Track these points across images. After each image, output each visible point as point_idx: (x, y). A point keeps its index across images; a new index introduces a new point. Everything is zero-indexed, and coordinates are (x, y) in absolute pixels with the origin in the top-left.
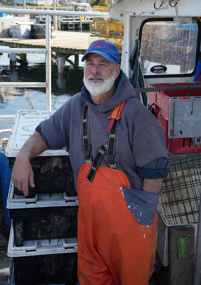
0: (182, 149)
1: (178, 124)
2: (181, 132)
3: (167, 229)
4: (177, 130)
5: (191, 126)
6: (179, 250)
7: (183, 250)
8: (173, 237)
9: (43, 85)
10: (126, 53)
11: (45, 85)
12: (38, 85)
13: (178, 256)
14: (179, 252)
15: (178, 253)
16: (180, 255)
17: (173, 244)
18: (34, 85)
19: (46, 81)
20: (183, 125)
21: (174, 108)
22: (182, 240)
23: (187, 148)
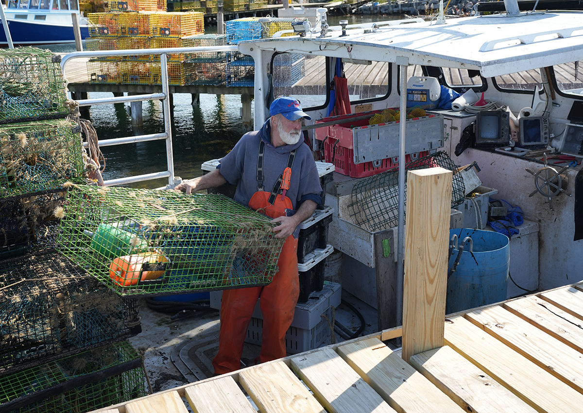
0: (364, 173)
1: (361, 150)
2: (364, 157)
3: (372, 236)
4: (361, 156)
5: (371, 151)
6: (384, 250)
7: (387, 249)
8: (379, 240)
9: (163, 137)
10: (260, 89)
11: (166, 136)
12: (158, 137)
13: (383, 255)
14: (385, 252)
15: (383, 253)
16: (385, 255)
17: (379, 246)
18: (154, 137)
19: (166, 131)
20: (365, 151)
21: (357, 137)
22: (386, 241)
23: (367, 172)
